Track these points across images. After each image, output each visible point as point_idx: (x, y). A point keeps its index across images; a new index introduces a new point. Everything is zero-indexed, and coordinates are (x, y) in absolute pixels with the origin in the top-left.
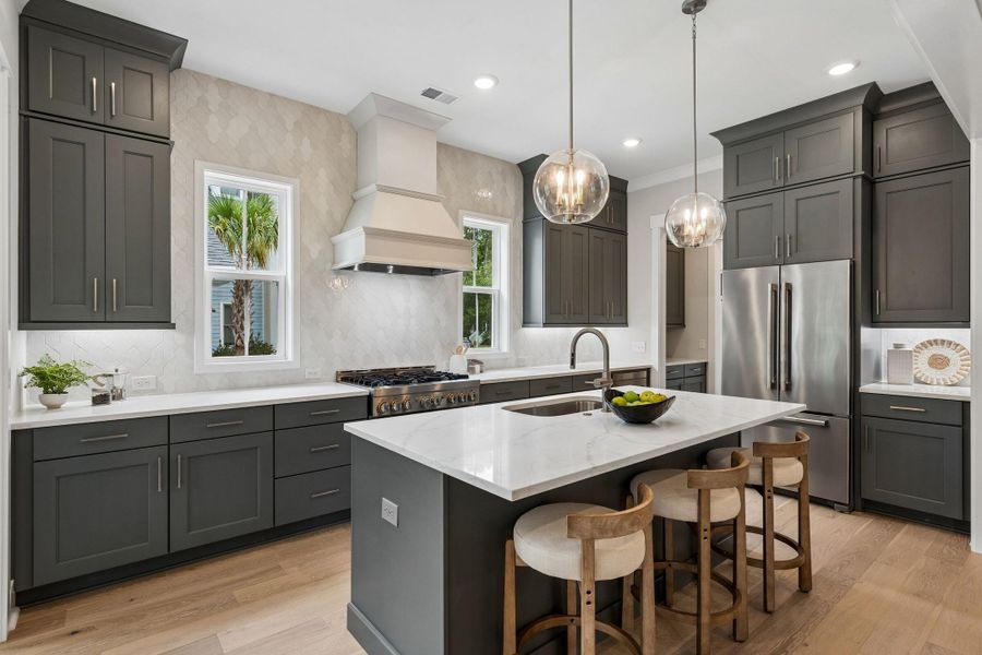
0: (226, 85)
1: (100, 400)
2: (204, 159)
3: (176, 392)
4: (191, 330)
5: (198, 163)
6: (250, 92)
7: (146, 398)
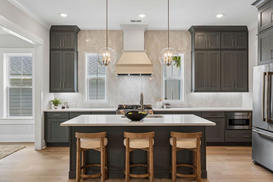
0: (90, 31)
1: (63, 108)
2: (86, 51)
3: (79, 108)
4: (83, 93)
5: (84, 52)
6: (95, 31)
7: (74, 108)
